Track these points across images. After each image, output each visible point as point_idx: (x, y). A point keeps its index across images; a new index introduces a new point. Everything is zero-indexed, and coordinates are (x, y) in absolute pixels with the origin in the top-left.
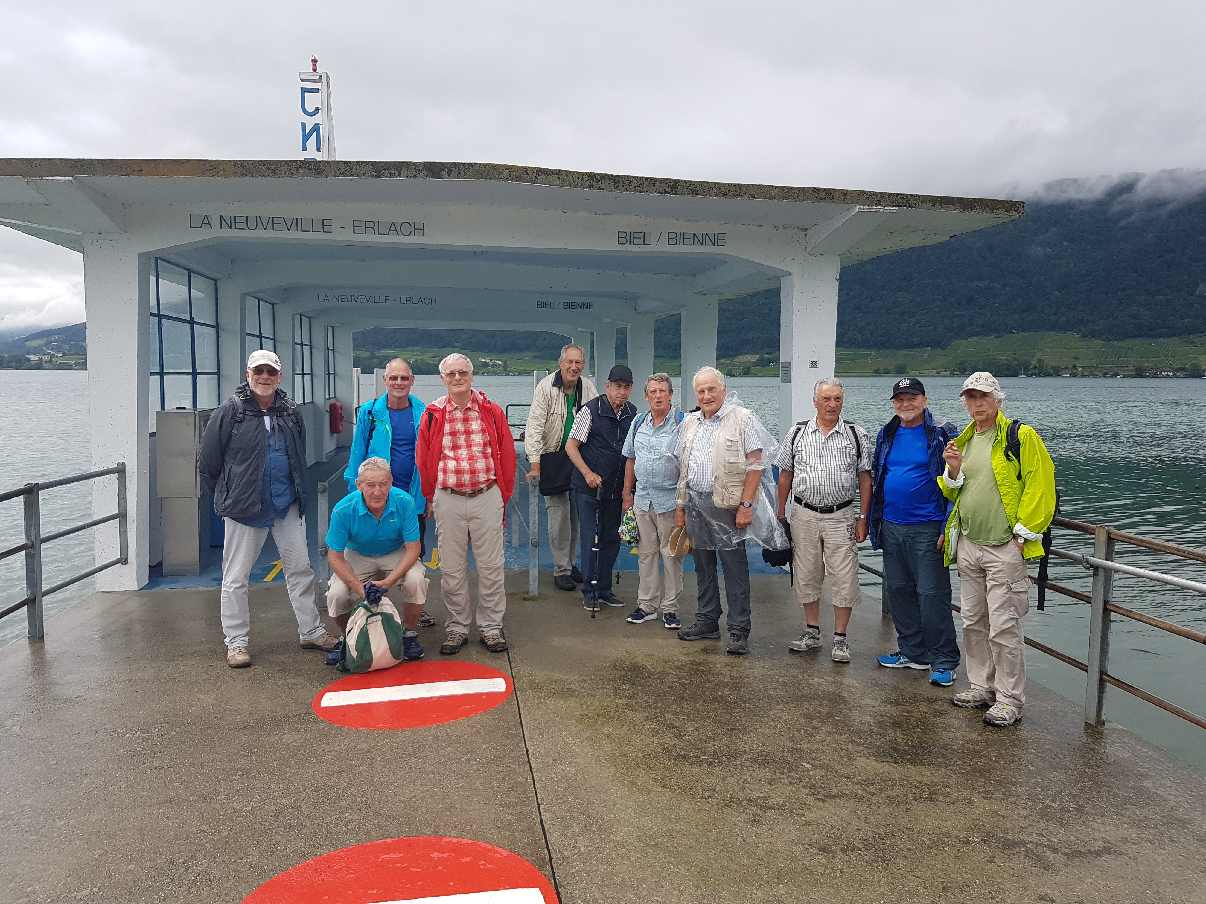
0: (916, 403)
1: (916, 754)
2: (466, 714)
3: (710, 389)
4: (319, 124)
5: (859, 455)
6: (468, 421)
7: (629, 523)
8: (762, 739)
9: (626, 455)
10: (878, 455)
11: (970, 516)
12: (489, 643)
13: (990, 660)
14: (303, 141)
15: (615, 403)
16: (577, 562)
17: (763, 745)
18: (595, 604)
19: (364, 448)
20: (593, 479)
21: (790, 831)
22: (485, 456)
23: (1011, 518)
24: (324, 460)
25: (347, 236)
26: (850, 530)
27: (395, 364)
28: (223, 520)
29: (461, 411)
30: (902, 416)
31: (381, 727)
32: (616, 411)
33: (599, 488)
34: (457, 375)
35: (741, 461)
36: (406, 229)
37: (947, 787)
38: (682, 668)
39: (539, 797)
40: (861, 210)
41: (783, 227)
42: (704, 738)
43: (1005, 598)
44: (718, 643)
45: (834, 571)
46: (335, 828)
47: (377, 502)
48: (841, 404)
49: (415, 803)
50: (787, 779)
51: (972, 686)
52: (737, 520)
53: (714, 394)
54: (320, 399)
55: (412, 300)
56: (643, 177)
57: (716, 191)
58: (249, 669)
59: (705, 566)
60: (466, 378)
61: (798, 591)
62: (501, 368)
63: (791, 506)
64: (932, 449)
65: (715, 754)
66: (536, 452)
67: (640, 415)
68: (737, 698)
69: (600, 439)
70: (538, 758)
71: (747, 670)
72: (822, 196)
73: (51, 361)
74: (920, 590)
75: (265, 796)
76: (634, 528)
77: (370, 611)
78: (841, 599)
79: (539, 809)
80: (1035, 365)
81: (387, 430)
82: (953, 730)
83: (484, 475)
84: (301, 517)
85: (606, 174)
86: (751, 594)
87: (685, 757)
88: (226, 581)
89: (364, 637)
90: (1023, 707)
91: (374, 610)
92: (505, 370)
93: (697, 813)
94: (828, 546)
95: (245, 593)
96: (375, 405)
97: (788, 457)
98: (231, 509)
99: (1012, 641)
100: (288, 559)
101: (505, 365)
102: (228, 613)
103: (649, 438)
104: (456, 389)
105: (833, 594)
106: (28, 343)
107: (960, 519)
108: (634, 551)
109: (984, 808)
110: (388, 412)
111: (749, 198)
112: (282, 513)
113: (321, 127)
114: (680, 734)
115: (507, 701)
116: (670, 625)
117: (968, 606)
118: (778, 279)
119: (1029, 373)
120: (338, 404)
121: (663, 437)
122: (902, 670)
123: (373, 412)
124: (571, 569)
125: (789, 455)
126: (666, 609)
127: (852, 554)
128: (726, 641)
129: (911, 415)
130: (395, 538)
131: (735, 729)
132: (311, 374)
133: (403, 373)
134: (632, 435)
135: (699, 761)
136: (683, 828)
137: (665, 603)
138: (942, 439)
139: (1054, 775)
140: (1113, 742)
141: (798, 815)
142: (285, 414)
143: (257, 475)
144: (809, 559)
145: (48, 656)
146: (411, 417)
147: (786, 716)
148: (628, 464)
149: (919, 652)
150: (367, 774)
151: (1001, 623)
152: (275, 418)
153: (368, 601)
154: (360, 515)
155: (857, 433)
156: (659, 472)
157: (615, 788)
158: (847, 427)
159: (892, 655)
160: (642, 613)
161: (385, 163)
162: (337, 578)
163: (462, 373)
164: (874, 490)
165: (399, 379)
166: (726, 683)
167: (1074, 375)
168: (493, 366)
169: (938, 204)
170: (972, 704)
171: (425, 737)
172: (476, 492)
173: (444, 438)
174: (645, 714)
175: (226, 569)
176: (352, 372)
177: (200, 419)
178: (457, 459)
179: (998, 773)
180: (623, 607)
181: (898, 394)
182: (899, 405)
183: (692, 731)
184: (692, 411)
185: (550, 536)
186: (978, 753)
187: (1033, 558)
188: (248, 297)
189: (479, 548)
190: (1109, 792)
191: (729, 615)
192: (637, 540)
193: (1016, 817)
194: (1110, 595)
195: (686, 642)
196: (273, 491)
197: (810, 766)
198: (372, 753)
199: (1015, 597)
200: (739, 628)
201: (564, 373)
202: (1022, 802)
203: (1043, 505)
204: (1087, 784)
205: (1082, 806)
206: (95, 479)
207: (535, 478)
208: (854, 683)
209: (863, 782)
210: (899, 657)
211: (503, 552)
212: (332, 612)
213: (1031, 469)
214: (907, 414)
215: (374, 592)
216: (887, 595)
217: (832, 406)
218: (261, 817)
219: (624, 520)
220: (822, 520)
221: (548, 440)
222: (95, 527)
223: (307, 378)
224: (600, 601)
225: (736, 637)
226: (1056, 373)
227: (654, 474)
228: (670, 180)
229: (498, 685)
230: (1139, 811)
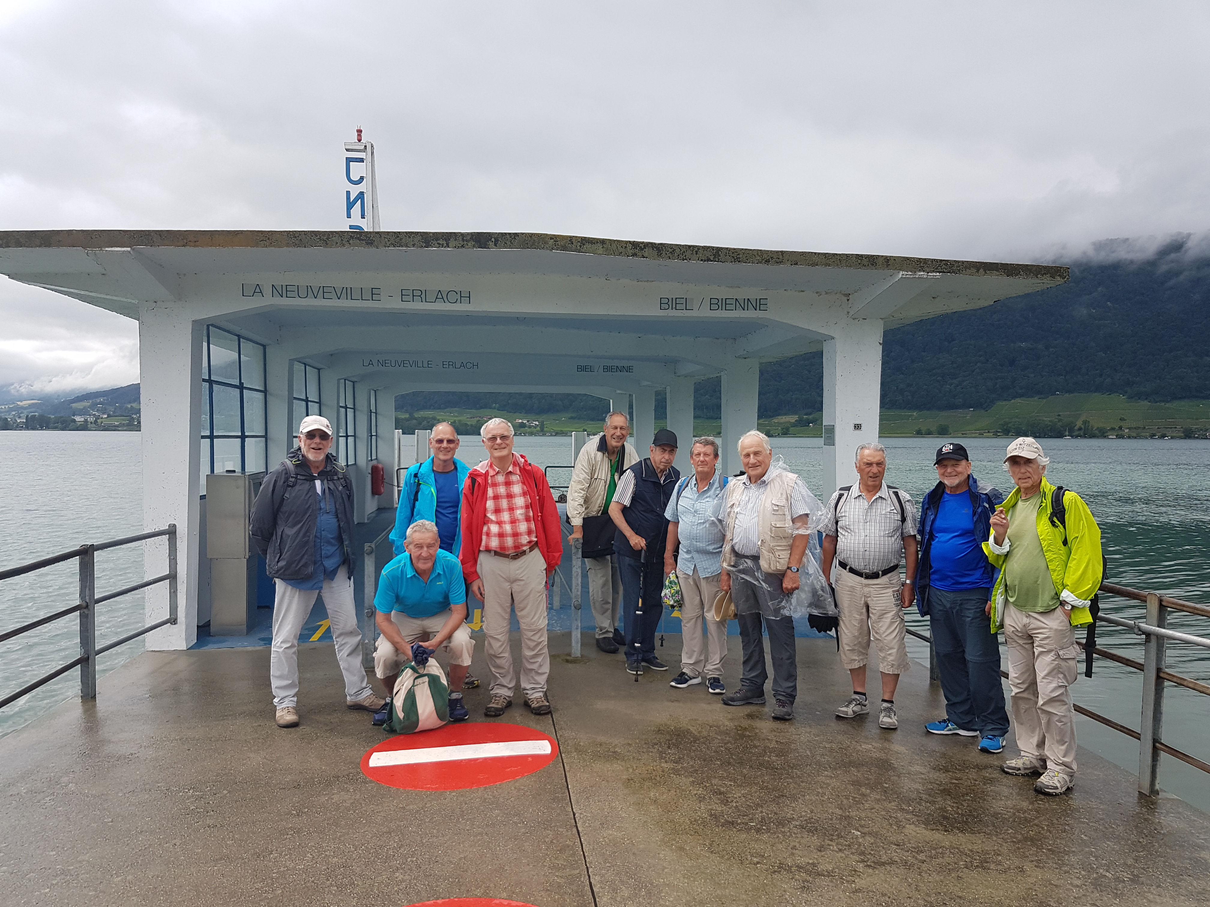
0: (959, 469)
1: (966, 823)
2: (513, 776)
3: (756, 453)
4: (363, 192)
5: (903, 520)
6: (510, 485)
7: (672, 587)
8: (810, 806)
9: (669, 519)
10: (924, 521)
11: (1016, 583)
12: (533, 706)
13: (1040, 728)
14: (347, 209)
15: (658, 468)
16: (619, 624)
17: (812, 813)
18: (638, 668)
19: (409, 510)
20: (637, 541)
21: (840, 898)
22: (528, 519)
23: (1057, 584)
24: (366, 521)
25: (395, 304)
26: (896, 596)
27: (441, 428)
28: (275, 582)
29: (503, 475)
30: (946, 482)
31: (429, 788)
32: (659, 475)
33: (643, 551)
34: (498, 439)
35: (787, 526)
36: (452, 297)
37: (998, 855)
38: (727, 733)
39: (588, 860)
40: (904, 276)
41: (825, 293)
42: (751, 804)
43: (1053, 665)
44: (763, 709)
45: (881, 636)
46: (386, 888)
47: (425, 563)
48: (884, 469)
49: (464, 864)
50: (836, 846)
51: (1022, 753)
52: (784, 585)
53: (760, 458)
54: (362, 461)
55: (454, 365)
56: (686, 245)
57: (758, 258)
58: (297, 729)
59: (750, 630)
60: (507, 442)
61: (843, 657)
62: (538, 428)
63: (836, 570)
64: (977, 516)
65: (763, 820)
66: (578, 515)
67: (683, 479)
68: (784, 764)
69: (642, 503)
70: (585, 822)
71: (794, 736)
72: (865, 262)
73: (96, 422)
74: (968, 657)
75: (316, 855)
76: (677, 592)
77: (417, 672)
78: (888, 665)
79: (588, 872)
80: (1080, 427)
81: (432, 494)
82: (1003, 798)
83: (526, 537)
84: (350, 579)
85: (649, 243)
86: (797, 659)
87: (732, 823)
88: (277, 641)
89: (411, 698)
90: (1075, 775)
91: (421, 671)
92: (542, 430)
93: (746, 878)
94: (874, 611)
95: (294, 653)
96: (421, 468)
97: (831, 522)
98: (284, 571)
99: (1061, 709)
100: (336, 620)
101: (542, 426)
102: (278, 673)
103: (693, 503)
104: (497, 454)
105: (880, 660)
106: (74, 405)
107: (1006, 585)
108: (676, 614)
109: (1037, 878)
110: (433, 475)
111: (791, 265)
112: (331, 575)
113: (365, 195)
114: (727, 801)
115: (552, 764)
116: (714, 690)
117: (1016, 673)
118: (820, 342)
119: (1074, 434)
120: (380, 466)
121: (708, 501)
122: (950, 737)
123: (419, 475)
124: (613, 631)
125: (833, 520)
126: (710, 673)
127: (898, 619)
128: (771, 706)
129: (955, 481)
130: (441, 600)
131: (783, 796)
132: (354, 436)
133: (449, 436)
134: (675, 499)
135: (747, 827)
136: (732, 893)
137: (709, 667)
138: (987, 506)
139: (1108, 845)
140: (1168, 813)
141: (848, 881)
142: (335, 478)
143: (309, 537)
144: (854, 624)
145: (100, 715)
146: (456, 480)
147: (834, 782)
148: (670, 527)
149: (967, 719)
150: (415, 834)
151: (1049, 691)
152: (325, 481)
153: (415, 662)
154: (408, 577)
155: (901, 498)
156: (703, 536)
157: (663, 852)
158: (891, 493)
159: (940, 722)
160: (686, 677)
161: (434, 233)
162: (385, 639)
163: (503, 437)
164: (920, 556)
165: (445, 442)
166: (772, 748)
167: (1120, 437)
168: (530, 427)
169: (981, 270)
170: (1022, 772)
171: (472, 799)
172: (518, 554)
173: (488, 502)
174: (691, 779)
175: (276, 629)
176: (393, 433)
177: (249, 482)
178: (500, 523)
179: (1051, 842)
180: (666, 670)
181: (941, 460)
182: (943, 471)
183: (740, 797)
184: (736, 476)
185: (591, 598)
186: (1029, 822)
187: (1080, 624)
188: (296, 363)
189: (522, 610)
190: (1164, 862)
191: (775, 680)
192: (680, 604)
193: (1070, 887)
194: (1163, 663)
195: (731, 707)
196: (323, 553)
197: (859, 833)
198: (420, 814)
199: (1063, 664)
200: (784, 694)
201: (608, 438)
202: (1075, 871)
203: (1090, 571)
204: (1141, 853)
205: (1138, 876)
206: (146, 540)
207: (577, 540)
208: (902, 749)
209: (913, 850)
210: (948, 725)
211: (546, 614)
212: (379, 673)
213: (1077, 535)
214: (951, 481)
215: (421, 653)
216: (935, 660)
217: (875, 472)
218: (313, 875)
219: (667, 584)
220: (867, 585)
221: (590, 505)
222: (146, 588)
223: (351, 440)
224: (643, 664)
225: (782, 704)
226: (1102, 434)
227: (698, 538)
228: (713, 248)
229: (543, 747)
230: (1197, 882)
